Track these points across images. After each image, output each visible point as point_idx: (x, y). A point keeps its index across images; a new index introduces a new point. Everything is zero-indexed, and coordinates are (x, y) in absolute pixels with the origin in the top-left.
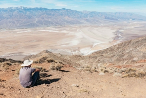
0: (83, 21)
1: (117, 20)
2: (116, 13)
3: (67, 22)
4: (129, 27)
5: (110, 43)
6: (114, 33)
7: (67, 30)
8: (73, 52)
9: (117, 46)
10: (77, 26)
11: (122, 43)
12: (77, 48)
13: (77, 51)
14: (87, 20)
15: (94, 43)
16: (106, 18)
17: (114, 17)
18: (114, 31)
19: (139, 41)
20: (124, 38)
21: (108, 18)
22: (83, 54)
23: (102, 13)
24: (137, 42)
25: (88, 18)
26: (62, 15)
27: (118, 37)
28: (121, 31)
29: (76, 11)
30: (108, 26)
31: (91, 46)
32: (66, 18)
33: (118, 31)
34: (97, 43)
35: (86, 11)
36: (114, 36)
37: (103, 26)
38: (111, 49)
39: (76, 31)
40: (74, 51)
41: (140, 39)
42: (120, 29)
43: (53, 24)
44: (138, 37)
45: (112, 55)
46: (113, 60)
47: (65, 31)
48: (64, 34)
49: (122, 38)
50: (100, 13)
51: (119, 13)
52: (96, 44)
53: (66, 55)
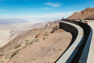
1: (10, 24)
2: (8, 19)
4: (18, 27)
5: (8, 39)
9: (13, 41)
11: (16, 38)
16: (1, 23)
17: (7, 22)
18: (10, 31)
19: (25, 35)
20: (17, 34)
21: (3, 23)
24: (24, 35)
27: (13, 34)
28: (14, 30)
30: (5, 29)
33: (12, 31)
36: (10, 34)
38: (9, 44)
41: (25, 33)
42: (13, 29)
44: (24, 32)
45: (10, 48)
49: (15, 34)
51: (10, 19)
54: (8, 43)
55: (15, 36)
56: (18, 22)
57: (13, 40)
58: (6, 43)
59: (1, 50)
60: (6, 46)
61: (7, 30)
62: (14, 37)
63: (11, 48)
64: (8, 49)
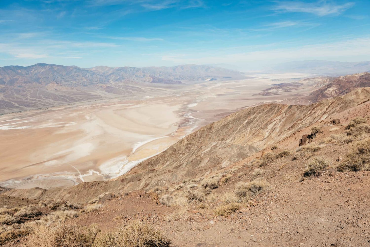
0: (99, 92)
1: (180, 83)
2: (175, 68)
3: (55, 98)
4: (206, 97)
5: (171, 136)
6: (178, 112)
7: (56, 120)
8: (81, 177)
9: (186, 142)
10: (85, 105)
11: (196, 134)
12: (91, 164)
13: (91, 172)
14: (109, 90)
15: (133, 142)
16: (154, 81)
17: (172, 78)
18: (177, 107)
19: (228, 124)
20: (201, 120)
21: (160, 81)
22: (108, 177)
23: (144, 71)
24: (224, 126)
25: (112, 83)
26: (37, 80)
27: (187, 120)
28: (191, 106)
29: (77, 69)
30: (163, 99)
31: (128, 153)
32: (51, 88)
33: (185, 108)
34: (142, 141)
35: (103, 67)
36: (178, 120)
37: (150, 100)
38: (174, 151)
39: (82, 118)
40: (84, 171)
41: (230, 118)
42: (190, 102)
43: (12, 107)
44: (225, 114)
45: (176, 164)
46: (179, 177)
47: (50, 124)
48: (49, 131)
49: (195, 121)
50: (138, 69)
51: (182, 67)
52: (140, 144)
53: (59, 189)
54: (171, 148)
55: (192, 126)
56: (208, 76)
57: (188, 138)
58: (165, 146)
59: (149, 168)
60: (163, 157)
61: (171, 105)
62: (190, 131)
63: (177, 167)
64: (171, 168)
